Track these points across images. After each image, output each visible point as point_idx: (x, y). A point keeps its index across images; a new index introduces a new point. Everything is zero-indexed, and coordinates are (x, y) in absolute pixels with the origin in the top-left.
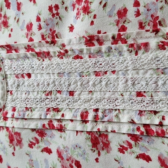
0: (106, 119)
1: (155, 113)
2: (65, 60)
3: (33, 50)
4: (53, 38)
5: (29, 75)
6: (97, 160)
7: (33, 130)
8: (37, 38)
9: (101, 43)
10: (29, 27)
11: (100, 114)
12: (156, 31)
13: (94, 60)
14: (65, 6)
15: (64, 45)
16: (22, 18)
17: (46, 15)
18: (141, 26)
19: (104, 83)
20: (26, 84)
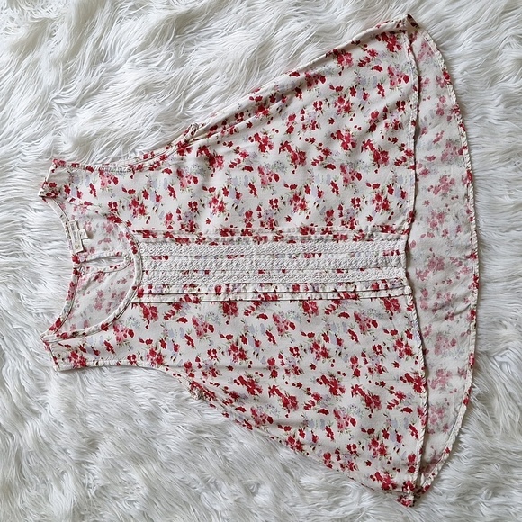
0: (236, 291)
1: (272, 284)
2: (202, 245)
3: (171, 236)
4: (192, 227)
5: (167, 257)
6: (227, 323)
7: (169, 304)
8: (176, 227)
9: (233, 234)
10: (169, 217)
11: (231, 287)
12: (273, 229)
13: (227, 247)
14: (202, 203)
15: (201, 234)
16: (161, 209)
17: (185, 208)
18: (262, 225)
19: (234, 264)
20: (164, 264)
